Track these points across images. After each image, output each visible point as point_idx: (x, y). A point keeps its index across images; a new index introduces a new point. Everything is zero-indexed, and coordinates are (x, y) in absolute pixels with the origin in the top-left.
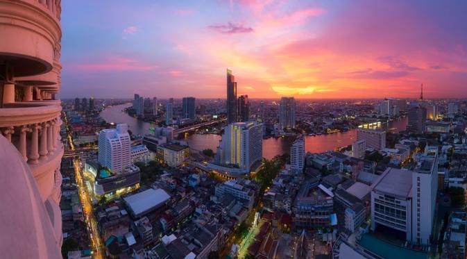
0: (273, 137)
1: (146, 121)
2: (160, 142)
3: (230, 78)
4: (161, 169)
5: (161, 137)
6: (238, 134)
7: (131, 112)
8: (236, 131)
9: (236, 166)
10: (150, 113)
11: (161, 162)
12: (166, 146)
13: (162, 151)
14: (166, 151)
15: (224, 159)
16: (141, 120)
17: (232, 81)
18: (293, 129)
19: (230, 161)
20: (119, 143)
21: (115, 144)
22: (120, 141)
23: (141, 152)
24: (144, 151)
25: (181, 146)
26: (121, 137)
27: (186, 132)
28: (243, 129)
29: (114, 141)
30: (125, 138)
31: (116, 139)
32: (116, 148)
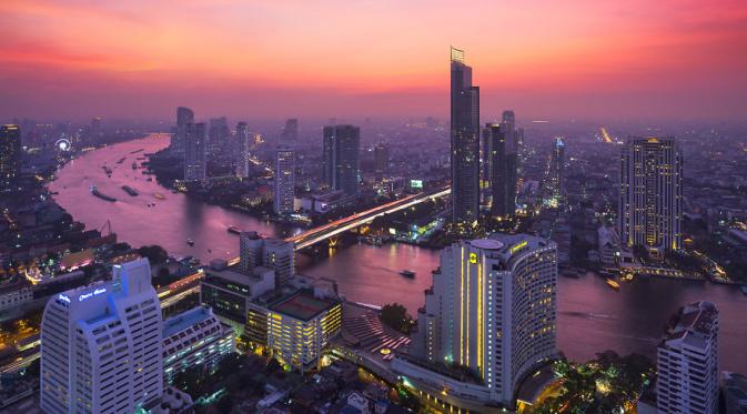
0: (596, 272)
1: (215, 203)
2: (257, 288)
3: (459, 72)
4: (259, 377)
5: (257, 270)
6: (481, 279)
7: (164, 169)
8: (474, 267)
9: (471, 375)
10: (227, 170)
11: (259, 351)
12: (274, 300)
13: (262, 320)
14: (275, 320)
15: (440, 347)
16: (198, 200)
17: (465, 85)
18: (669, 254)
19: (456, 356)
20: (122, 332)
21: (107, 338)
22: (125, 325)
23: (199, 332)
24: (208, 328)
25: (318, 299)
26: (128, 310)
27: (333, 238)
28: (495, 268)
29: (104, 329)
30: (141, 309)
31: (112, 320)
32: (111, 354)
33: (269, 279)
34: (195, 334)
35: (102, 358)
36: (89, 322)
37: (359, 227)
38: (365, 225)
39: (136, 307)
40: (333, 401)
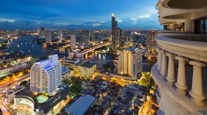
2: (76, 62)
5: (75, 59)
9: (127, 75)
14: (82, 69)
15: (120, 71)
17: (115, 21)
19: (124, 72)
20: (54, 70)
21: (51, 72)
22: (54, 69)
23: (65, 72)
24: (67, 71)
25: (91, 64)
26: (54, 66)
27: (87, 53)
28: (133, 53)
29: (49, 70)
30: (57, 66)
31: (51, 68)
32: (52, 75)
33: (78, 60)
34: (64, 72)
35: (50, 76)
36: (46, 68)
37: (92, 51)
38: (93, 50)
39: (56, 65)
40: (98, 83)
